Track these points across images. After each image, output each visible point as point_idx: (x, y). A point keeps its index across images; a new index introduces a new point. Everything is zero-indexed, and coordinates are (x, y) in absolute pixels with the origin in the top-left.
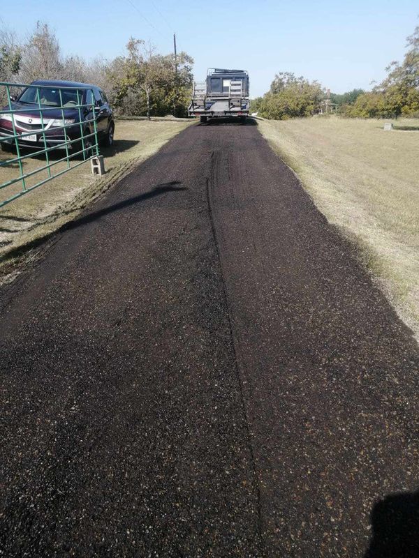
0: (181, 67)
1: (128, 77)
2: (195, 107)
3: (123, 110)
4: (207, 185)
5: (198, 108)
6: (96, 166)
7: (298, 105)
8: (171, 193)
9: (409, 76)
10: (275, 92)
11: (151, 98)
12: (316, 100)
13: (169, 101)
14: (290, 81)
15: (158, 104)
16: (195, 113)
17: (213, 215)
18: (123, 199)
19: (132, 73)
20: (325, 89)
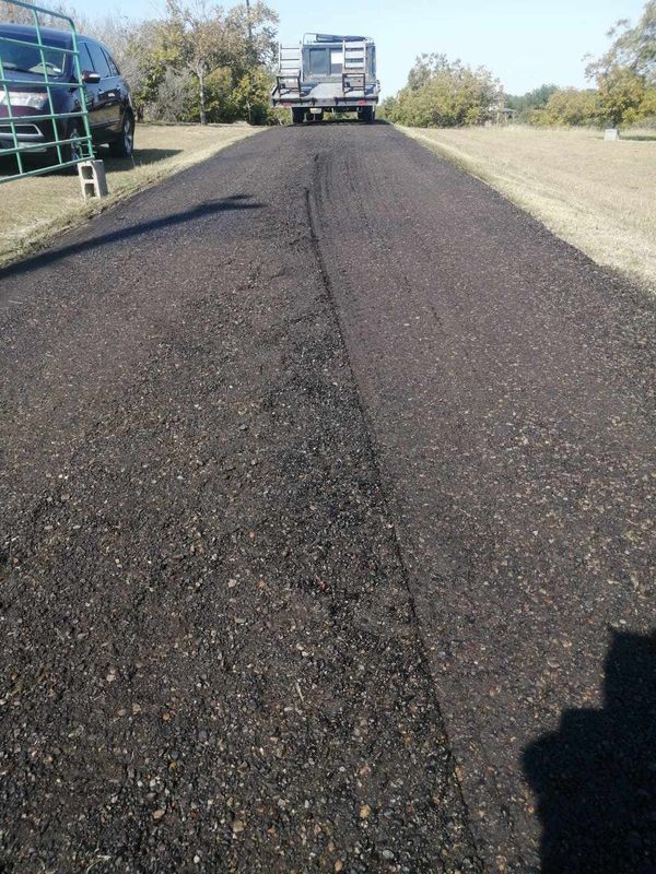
0: (257, 30)
1: (165, 48)
2: (282, 91)
3: (161, 111)
4: (307, 198)
5: (288, 93)
6: (90, 181)
7: (453, 107)
8: (227, 213)
9: (651, 43)
10: (415, 88)
11: (207, 92)
12: (485, 98)
13: (240, 97)
14: (440, 69)
15: (221, 103)
16: (282, 101)
17: (323, 249)
18: (124, 225)
19: (170, 39)
20: (497, 80)
